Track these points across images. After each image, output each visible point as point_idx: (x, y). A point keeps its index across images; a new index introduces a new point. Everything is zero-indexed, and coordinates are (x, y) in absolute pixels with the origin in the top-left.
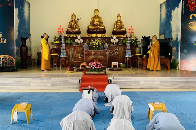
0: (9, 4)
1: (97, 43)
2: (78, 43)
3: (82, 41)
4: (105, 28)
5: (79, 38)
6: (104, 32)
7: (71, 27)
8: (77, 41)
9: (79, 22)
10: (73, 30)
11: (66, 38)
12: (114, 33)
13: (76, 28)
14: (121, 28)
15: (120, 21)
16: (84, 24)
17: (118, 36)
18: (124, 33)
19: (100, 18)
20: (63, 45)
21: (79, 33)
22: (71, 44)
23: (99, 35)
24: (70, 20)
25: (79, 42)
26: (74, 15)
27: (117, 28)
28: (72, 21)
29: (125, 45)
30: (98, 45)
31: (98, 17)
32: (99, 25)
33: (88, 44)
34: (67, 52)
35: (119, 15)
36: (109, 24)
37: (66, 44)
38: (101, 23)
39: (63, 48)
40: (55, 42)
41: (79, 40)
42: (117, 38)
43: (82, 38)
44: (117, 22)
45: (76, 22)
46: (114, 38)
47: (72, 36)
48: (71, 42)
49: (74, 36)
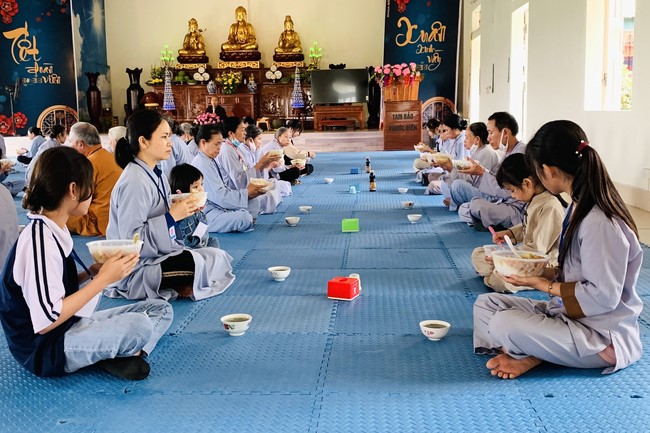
0: (63, 11)
1: (230, 81)
2: (199, 83)
3: (207, 76)
4: (256, 49)
5: (202, 70)
6: (256, 55)
7: (188, 47)
8: (197, 76)
10: (192, 54)
11: (175, 72)
12: (277, 58)
13: (198, 49)
14: (294, 47)
15: (292, 31)
16: (216, 39)
17: (284, 64)
18: (300, 57)
19: (250, 25)
20: (168, 84)
21: (204, 59)
22: (185, 83)
23: (242, 64)
25: (201, 79)
26: (193, 22)
27: (283, 47)
28: (189, 36)
31: (245, 25)
32: (246, 43)
33: (217, 83)
34: (175, 100)
35: (288, 19)
36: (268, 42)
37: (174, 84)
38: (251, 38)
40: (153, 82)
41: (201, 76)
42: (278, 69)
43: (207, 71)
44: (284, 34)
45: (198, 37)
46: (274, 68)
47: (188, 66)
48: (183, 81)
49: (193, 66)
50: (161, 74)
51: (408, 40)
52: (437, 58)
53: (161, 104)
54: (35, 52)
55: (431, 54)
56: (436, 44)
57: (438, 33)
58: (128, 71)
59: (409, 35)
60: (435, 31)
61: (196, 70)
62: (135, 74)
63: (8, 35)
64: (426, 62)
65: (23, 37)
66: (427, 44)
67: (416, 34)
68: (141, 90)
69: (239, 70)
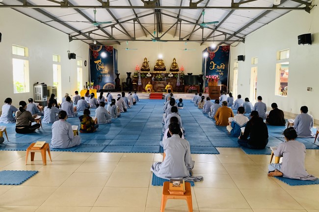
2: (148, 77)
3: (151, 75)
4: (165, 67)
5: (149, 73)
6: (164, 69)
7: (144, 66)
8: (147, 75)
9: (149, 63)
10: (145, 68)
11: (141, 74)
12: (171, 70)
13: (147, 67)
15: (175, 63)
16: (152, 65)
17: (173, 72)
18: (178, 70)
21: (149, 70)
23: (161, 72)
26: (146, 59)
27: (173, 67)
28: (144, 63)
29: (176, 78)
30: (161, 78)
31: (161, 60)
33: (155, 77)
35: (174, 59)
36: (168, 65)
37: (141, 77)
38: (163, 64)
39: (140, 79)
40: (135, 76)
41: (149, 75)
42: (172, 74)
43: (151, 74)
44: (173, 63)
45: (147, 63)
47: (145, 72)
48: (144, 77)
49: (146, 72)
50: (137, 74)
51: (213, 68)
52: (222, 74)
53: (137, 83)
54: (103, 67)
55: (220, 72)
56: (222, 70)
58: (127, 73)
59: (214, 67)
60: (222, 66)
61: (147, 73)
62: (129, 74)
63: (96, 62)
64: (219, 74)
65: (100, 63)
66: (219, 70)
67: (216, 66)
68: (131, 79)
69: (160, 74)
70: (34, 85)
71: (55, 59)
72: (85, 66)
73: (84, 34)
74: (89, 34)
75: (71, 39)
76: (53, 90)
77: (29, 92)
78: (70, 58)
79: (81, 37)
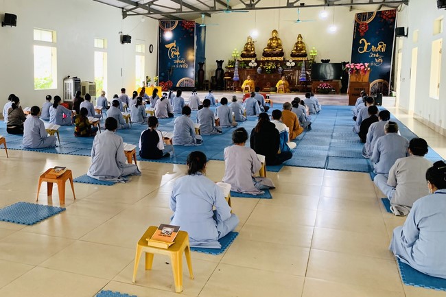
1: (269, 67)
2: (251, 67)
3: (256, 64)
4: (282, 51)
5: (253, 61)
6: (281, 54)
7: (246, 50)
8: (250, 64)
10: (248, 53)
11: (240, 62)
12: (293, 55)
13: (251, 51)
14: (302, 50)
15: (301, 42)
16: (260, 47)
17: (296, 59)
18: (305, 55)
19: (279, 39)
20: (236, 68)
21: (254, 56)
22: (244, 67)
23: (274, 58)
24: (246, 42)
25: (253, 66)
26: (250, 38)
27: (296, 50)
28: (247, 44)
29: (299, 69)
31: (277, 39)
32: (277, 48)
33: (262, 68)
34: (239, 76)
35: (300, 36)
36: (288, 47)
37: (240, 68)
38: (279, 45)
39: (236, 71)
40: (229, 66)
41: (253, 64)
42: (294, 61)
43: (256, 62)
44: (298, 43)
45: (252, 45)
46: (291, 61)
47: (246, 59)
48: (244, 66)
49: (249, 59)
50: (233, 63)
51: (365, 50)
52: (380, 60)
53: (232, 77)
54: (178, 53)
55: (377, 58)
56: (380, 53)
57: (381, 47)
58: (217, 61)
59: (366, 48)
60: (380, 46)
61: (250, 61)
62: (220, 63)
63: (167, 46)
64: (375, 61)
65: (173, 47)
66: (375, 53)
67: (369, 47)
68: (223, 71)
69: (273, 61)
70: (64, 80)
71: (98, 43)
72: (151, 52)
73: (143, 6)
74: (150, 5)
75: (125, 15)
76: (90, 86)
77: (56, 88)
78: (123, 42)
79: (139, 10)
